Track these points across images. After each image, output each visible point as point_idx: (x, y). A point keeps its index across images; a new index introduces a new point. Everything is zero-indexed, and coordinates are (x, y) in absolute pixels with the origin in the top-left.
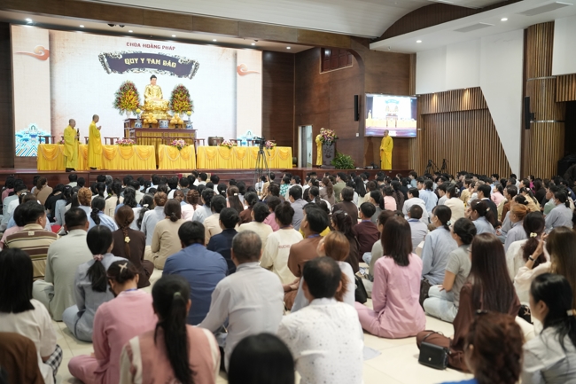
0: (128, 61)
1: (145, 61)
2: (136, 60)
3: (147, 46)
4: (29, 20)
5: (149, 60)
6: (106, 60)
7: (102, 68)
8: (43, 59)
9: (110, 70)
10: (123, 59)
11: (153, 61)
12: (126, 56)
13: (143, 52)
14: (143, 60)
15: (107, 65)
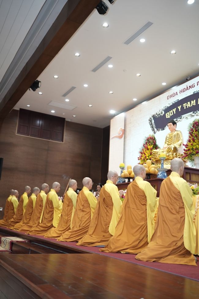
0: (168, 116)
1: (182, 108)
2: (174, 110)
3: (183, 91)
4: (112, 112)
5: (185, 105)
6: (153, 121)
7: (151, 129)
8: (120, 137)
9: (156, 129)
10: (165, 115)
11: (189, 105)
12: (167, 110)
13: (180, 99)
14: (179, 108)
15: (154, 126)
